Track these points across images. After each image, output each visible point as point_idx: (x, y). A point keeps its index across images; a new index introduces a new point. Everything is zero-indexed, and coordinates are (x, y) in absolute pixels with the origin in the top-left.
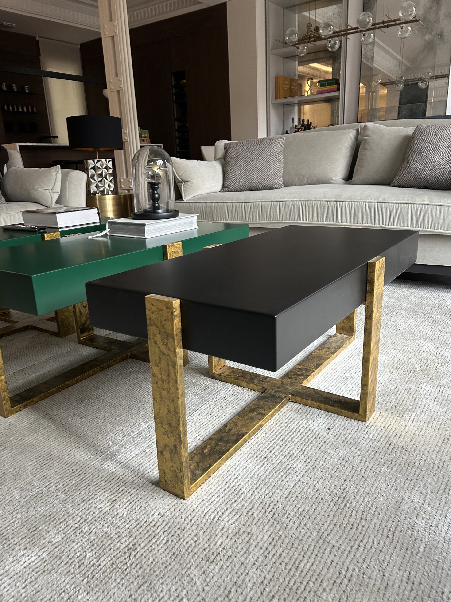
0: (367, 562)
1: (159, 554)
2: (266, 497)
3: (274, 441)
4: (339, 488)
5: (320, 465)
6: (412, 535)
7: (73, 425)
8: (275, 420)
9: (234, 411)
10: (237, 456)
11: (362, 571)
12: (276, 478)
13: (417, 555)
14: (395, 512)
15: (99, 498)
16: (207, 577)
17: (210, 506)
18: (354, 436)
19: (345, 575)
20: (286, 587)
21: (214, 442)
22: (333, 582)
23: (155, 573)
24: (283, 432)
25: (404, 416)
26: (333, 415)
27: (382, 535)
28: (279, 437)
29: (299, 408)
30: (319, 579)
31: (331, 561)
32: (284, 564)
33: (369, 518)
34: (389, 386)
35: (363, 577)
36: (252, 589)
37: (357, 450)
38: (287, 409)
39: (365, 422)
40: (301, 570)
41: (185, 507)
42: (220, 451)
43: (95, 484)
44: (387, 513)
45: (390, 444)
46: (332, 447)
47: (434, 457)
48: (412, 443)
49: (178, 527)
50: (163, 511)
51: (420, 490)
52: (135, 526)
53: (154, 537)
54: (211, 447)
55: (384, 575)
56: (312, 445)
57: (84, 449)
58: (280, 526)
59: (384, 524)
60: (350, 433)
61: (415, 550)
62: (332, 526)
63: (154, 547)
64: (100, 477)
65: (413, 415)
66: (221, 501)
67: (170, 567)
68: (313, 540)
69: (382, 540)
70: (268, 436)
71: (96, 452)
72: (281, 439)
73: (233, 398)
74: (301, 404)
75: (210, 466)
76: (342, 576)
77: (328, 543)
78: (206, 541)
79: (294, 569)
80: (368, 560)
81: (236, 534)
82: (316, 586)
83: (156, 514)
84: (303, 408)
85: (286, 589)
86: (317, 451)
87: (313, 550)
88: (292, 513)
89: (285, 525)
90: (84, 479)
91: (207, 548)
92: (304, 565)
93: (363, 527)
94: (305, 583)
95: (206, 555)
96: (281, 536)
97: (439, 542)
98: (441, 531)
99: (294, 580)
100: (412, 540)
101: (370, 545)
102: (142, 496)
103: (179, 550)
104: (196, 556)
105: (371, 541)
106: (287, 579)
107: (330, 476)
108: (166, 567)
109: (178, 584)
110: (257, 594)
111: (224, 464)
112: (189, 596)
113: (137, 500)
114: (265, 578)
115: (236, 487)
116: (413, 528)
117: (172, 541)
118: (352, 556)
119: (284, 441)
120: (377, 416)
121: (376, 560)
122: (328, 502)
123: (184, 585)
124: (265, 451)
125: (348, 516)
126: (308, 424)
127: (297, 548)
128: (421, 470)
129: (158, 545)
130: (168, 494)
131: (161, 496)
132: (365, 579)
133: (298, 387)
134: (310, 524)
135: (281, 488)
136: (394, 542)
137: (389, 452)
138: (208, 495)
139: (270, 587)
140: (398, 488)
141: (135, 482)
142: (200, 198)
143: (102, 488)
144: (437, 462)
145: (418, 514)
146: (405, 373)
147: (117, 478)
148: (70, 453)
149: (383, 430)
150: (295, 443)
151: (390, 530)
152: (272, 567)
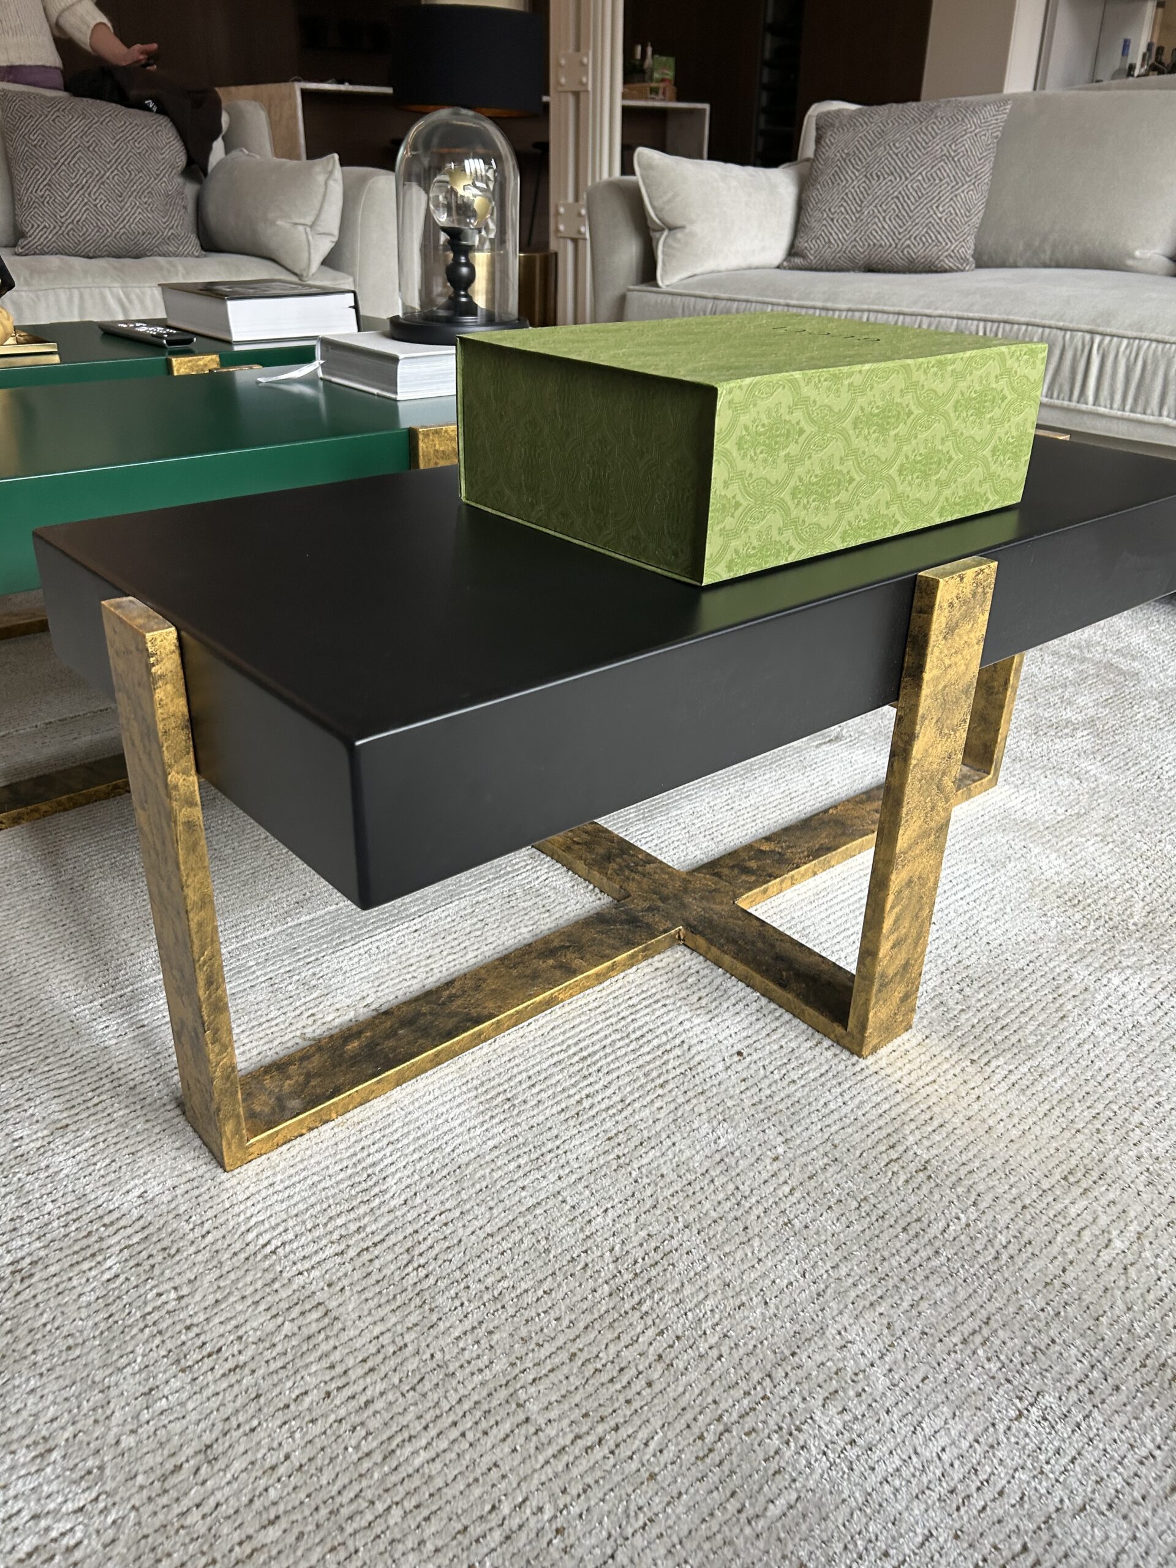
0: (588, 1499)
1: (75, 1307)
2: (438, 1218)
3: (562, 1056)
4: (653, 1245)
5: (645, 1161)
6: (776, 1453)
7: (93, 896)
8: (604, 993)
9: (511, 942)
10: (435, 1077)
11: (559, 1522)
12: (499, 1168)
13: (749, 1522)
14: (769, 1367)
15: (30, 1111)
16: (147, 1408)
17: (277, 1208)
18: (798, 1094)
19: (504, 1519)
20: (325, 1503)
21: (389, 1024)
22: (459, 1527)
23: (33, 1357)
24: (602, 1034)
25: (994, 1064)
26: (780, 1011)
27: (688, 1426)
28: (581, 1045)
29: (692, 971)
30: (428, 1506)
31: (491, 1464)
32: (361, 1432)
33: (680, 1364)
34: (1007, 955)
35: (550, 1542)
36: (237, 1479)
37: (780, 1139)
38: (660, 965)
39: (860, 1056)
40: (393, 1466)
41: (213, 1192)
42: (386, 1056)
43: (46, 1069)
44: (744, 1362)
45: (892, 1147)
46: (713, 1113)
47: (1004, 1219)
48: (964, 1158)
49: (165, 1244)
50: (157, 1189)
51: (890, 1316)
52: (68, 1213)
53: (93, 1255)
54: (372, 1037)
55: (612, 1557)
56: (660, 1091)
57: (80, 965)
58: (420, 1318)
59: (714, 1393)
60: (794, 1081)
61: (752, 1505)
62: (564, 1356)
63: (75, 1282)
64: (68, 1054)
65: (1024, 1069)
66: (313, 1200)
67: (77, 1352)
68: (483, 1384)
69: (678, 1444)
70: (554, 1038)
71: (101, 980)
72: (585, 1054)
73: (530, 903)
74: (706, 959)
75: (337, 1092)
76: (494, 1520)
77: (519, 1405)
78: (207, 1304)
79: (378, 1457)
80: (596, 1494)
81: (297, 1304)
82: (405, 1526)
83: (137, 1192)
84: (707, 971)
85: (322, 1506)
86: (663, 1113)
87: (464, 1415)
88: (475, 1287)
89: (434, 1317)
90: (30, 1049)
91: (197, 1325)
92: (413, 1453)
93: (649, 1384)
94: (380, 1507)
95: (184, 1343)
96: (406, 1345)
97: (844, 1501)
98: (873, 1469)
99: (358, 1489)
100: (765, 1469)
101: (634, 1447)
102: (134, 1132)
103: (127, 1311)
104: (157, 1341)
105: (643, 1434)
106: (343, 1480)
107: (649, 1203)
108: (69, 1348)
109: (67, 1405)
110: (238, 1500)
111: (388, 1094)
112: (73, 1445)
113: (114, 1140)
114: (287, 1457)
115: (378, 1168)
116: (791, 1434)
117: (127, 1279)
118: (560, 1467)
119: (589, 1061)
120: (907, 1046)
121: (621, 1501)
122: (596, 1280)
123: (79, 1412)
124: (519, 1078)
125: (626, 1339)
126: (687, 1025)
127: (424, 1395)
128: (937, 1252)
129: (88, 1280)
130: (198, 1142)
131: (178, 1144)
132: (551, 1549)
133: (719, 908)
134: (505, 1335)
135: (491, 1204)
136: (708, 1461)
137: (874, 1168)
138: (292, 1171)
139: (285, 1486)
140: (829, 1291)
141: (140, 1088)
142: (702, 284)
143: (53, 1086)
144: (1002, 1239)
145: (836, 1392)
146: (1084, 924)
147: (107, 1065)
148: (40, 970)
149: (898, 1095)
150: (615, 1075)
151: (719, 1419)
152: (325, 1433)
